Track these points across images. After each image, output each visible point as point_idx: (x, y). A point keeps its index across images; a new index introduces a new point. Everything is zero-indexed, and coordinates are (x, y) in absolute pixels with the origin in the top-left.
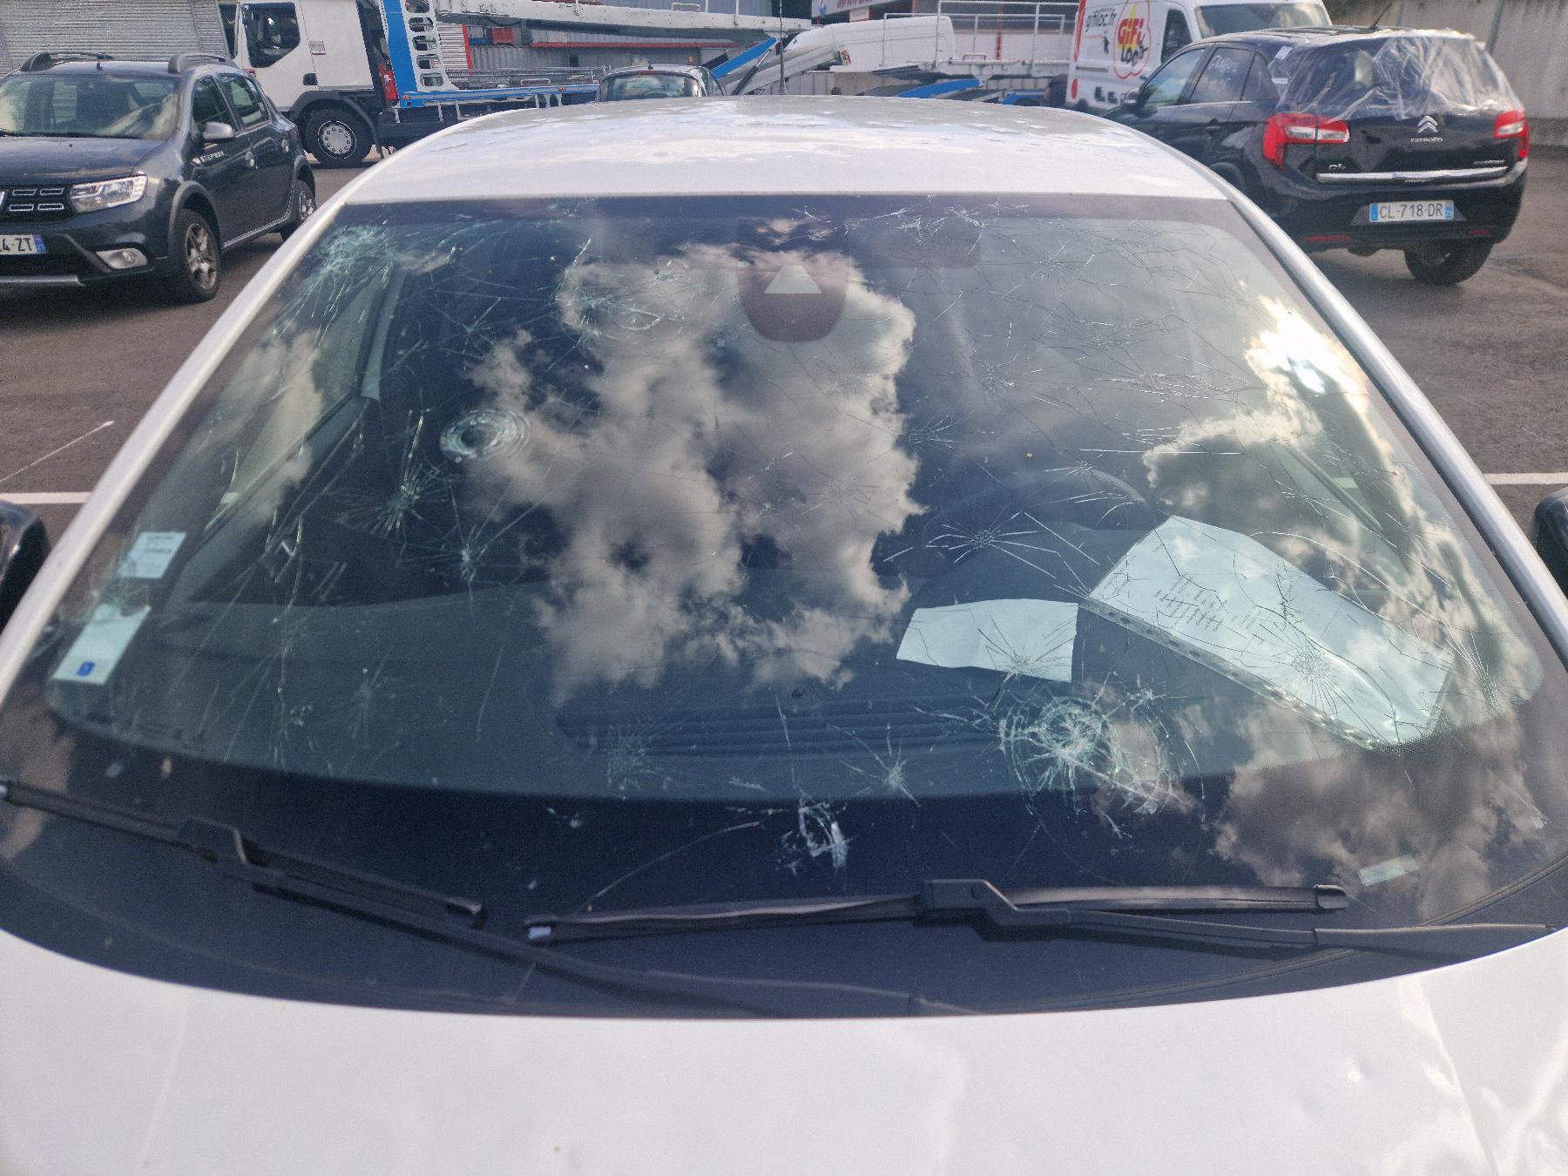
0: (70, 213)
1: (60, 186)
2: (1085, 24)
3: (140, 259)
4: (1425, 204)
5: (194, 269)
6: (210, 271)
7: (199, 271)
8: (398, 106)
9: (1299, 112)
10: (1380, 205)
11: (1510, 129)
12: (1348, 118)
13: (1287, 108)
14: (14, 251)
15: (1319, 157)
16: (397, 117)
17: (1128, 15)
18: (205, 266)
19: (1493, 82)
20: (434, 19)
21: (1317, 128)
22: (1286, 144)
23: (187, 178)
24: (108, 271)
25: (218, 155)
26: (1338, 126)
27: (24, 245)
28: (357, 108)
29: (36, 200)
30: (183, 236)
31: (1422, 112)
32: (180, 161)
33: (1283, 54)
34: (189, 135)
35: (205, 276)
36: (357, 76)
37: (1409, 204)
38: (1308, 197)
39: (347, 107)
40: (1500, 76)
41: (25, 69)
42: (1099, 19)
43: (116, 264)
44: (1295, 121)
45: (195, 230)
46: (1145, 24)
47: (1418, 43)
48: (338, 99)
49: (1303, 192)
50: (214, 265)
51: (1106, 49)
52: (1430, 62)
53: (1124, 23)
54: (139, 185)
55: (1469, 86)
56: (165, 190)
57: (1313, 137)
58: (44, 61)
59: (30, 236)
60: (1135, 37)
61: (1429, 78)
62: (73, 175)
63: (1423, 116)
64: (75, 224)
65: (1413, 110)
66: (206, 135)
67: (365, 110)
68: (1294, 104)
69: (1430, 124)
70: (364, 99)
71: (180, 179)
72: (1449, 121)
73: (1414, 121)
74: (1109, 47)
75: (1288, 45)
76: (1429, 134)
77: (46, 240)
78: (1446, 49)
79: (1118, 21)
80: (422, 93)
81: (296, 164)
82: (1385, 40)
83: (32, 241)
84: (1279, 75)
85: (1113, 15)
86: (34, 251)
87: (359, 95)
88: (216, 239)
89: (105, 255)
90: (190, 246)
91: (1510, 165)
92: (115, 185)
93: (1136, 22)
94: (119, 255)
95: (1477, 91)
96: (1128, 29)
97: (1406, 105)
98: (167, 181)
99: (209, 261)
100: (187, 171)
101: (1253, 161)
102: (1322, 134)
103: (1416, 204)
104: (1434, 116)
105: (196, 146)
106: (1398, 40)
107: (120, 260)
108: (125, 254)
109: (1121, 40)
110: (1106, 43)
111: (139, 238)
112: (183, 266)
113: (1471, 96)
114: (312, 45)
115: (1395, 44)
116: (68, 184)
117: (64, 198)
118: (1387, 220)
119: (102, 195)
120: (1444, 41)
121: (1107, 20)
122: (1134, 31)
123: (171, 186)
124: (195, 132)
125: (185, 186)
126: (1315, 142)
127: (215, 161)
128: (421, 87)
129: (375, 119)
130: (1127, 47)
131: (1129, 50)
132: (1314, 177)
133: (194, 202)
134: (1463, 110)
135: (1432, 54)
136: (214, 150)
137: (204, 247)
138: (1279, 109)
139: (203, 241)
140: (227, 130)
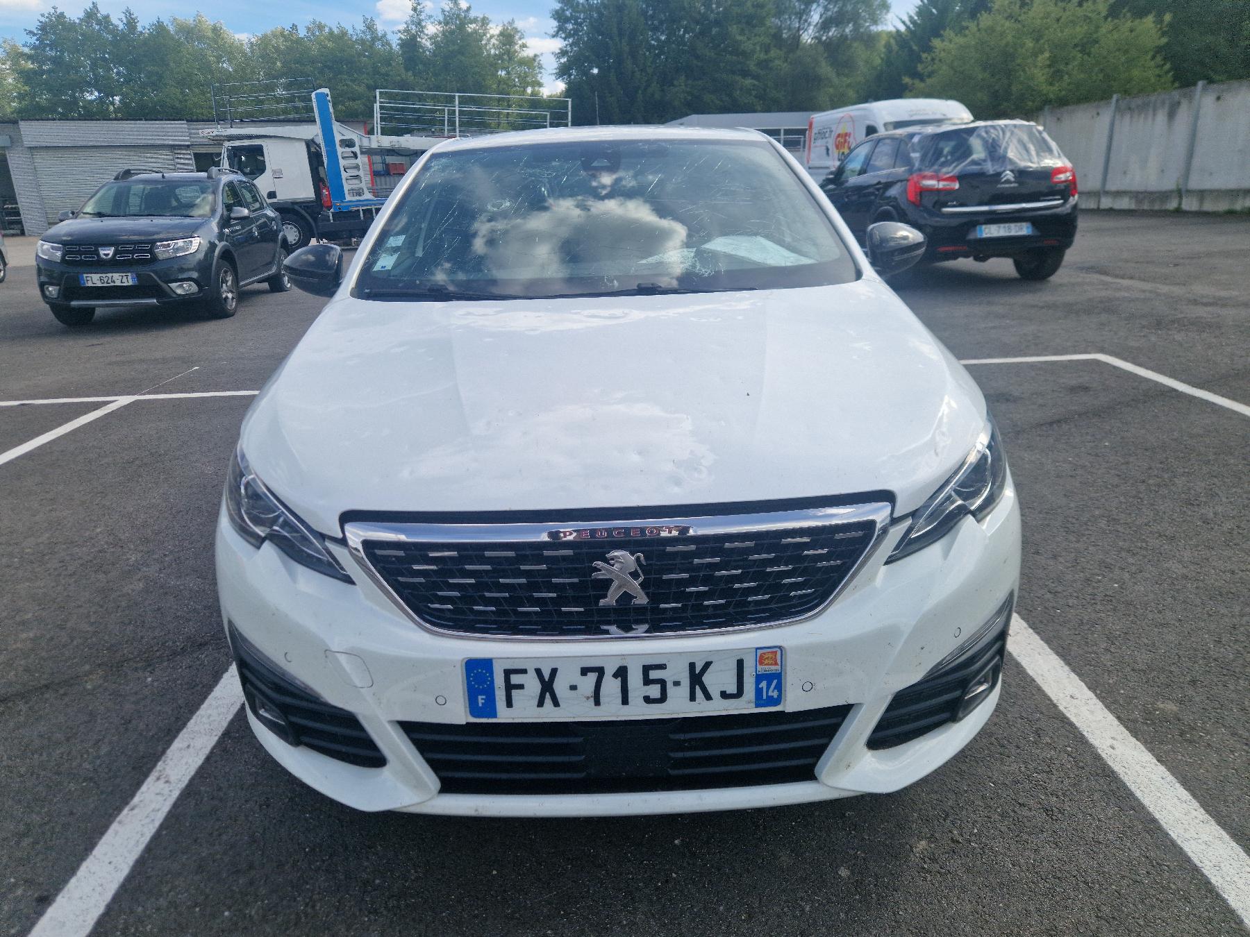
0: (154, 259)
1: (149, 243)
2: (813, 139)
3: (194, 288)
4: (1012, 225)
5: (224, 296)
6: (233, 298)
7: (227, 297)
8: (332, 210)
9: (928, 173)
10: (984, 227)
11: (1062, 177)
12: (957, 174)
13: (920, 170)
14: (118, 283)
15: (942, 198)
16: (331, 218)
17: (840, 131)
18: (230, 295)
19: (1050, 150)
20: (358, 152)
21: (939, 181)
22: (921, 192)
23: (220, 241)
24: (174, 296)
25: (237, 228)
26: (951, 179)
27: (125, 279)
28: (303, 212)
29: (133, 252)
30: (219, 275)
31: (1003, 169)
32: (216, 230)
33: (916, 139)
34: (222, 215)
35: (229, 301)
36: (305, 191)
37: (1002, 225)
38: (938, 224)
39: (296, 213)
40: (1053, 145)
41: (116, 178)
42: (822, 134)
43: (179, 291)
44: (925, 177)
45: (226, 272)
46: (852, 136)
47: (998, 128)
48: (291, 207)
49: (937, 222)
50: (235, 295)
51: (828, 154)
52: (1006, 139)
53: (839, 136)
54: (196, 242)
55: (1033, 152)
56: (209, 248)
57: (936, 187)
58: (128, 173)
59: (129, 274)
60: (846, 144)
61: (1006, 149)
62: (156, 237)
63: (1004, 171)
64: (157, 267)
65: (998, 168)
66: (233, 215)
67: (309, 215)
68: (923, 168)
69: (1009, 175)
70: (307, 207)
71: (217, 242)
72: (1021, 174)
73: (998, 175)
74: (830, 152)
75: (919, 134)
76: (1008, 181)
77: (139, 276)
78: (1016, 131)
79: (834, 135)
80: (350, 201)
81: (280, 237)
82: (977, 127)
83: (129, 278)
84: (914, 151)
85: (831, 131)
86: (131, 283)
87: (305, 205)
88: (236, 281)
89: (173, 285)
90: (222, 282)
91: (1066, 200)
92: (180, 243)
93: (846, 135)
94: (181, 286)
95: (1038, 155)
96: (842, 140)
97: (993, 165)
98: (210, 242)
99: (232, 292)
100: (221, 236)
101: (902, 206)
102: (941, 185)
103: (1007, 225)
104: (1012, 171)
105: (225, 222)
106: (986, 127)
107: (182, 289)
108: (185, 286)
109: (837, 147)
110: (828, 150)
111: (195, 275)
112: (219, 293)
113: (1035, 159)
114: (274, 172)
115: (983, 130)
116: (153, 242)
117: (151, 251)
118: (989, 235)
119: (173, 249)
120: (1015, 126)
121: (827, 135)
122: (845, 141)
123: (212, 246)
124: (225, 213)
125: (220, 245)
126: (938, 191)
127: (237, 231)
128: (348, 198)
129: (315, 219)
130: (842, 151)
131: (843, 153)
132: (940, 211)
133: (226, 255)
134: (1031, 167)
135: (1008, 134)
136: (235, 225)
137: (229, 283)
138: (916, 171)
139: (230, 279)
140: (245, 212)
